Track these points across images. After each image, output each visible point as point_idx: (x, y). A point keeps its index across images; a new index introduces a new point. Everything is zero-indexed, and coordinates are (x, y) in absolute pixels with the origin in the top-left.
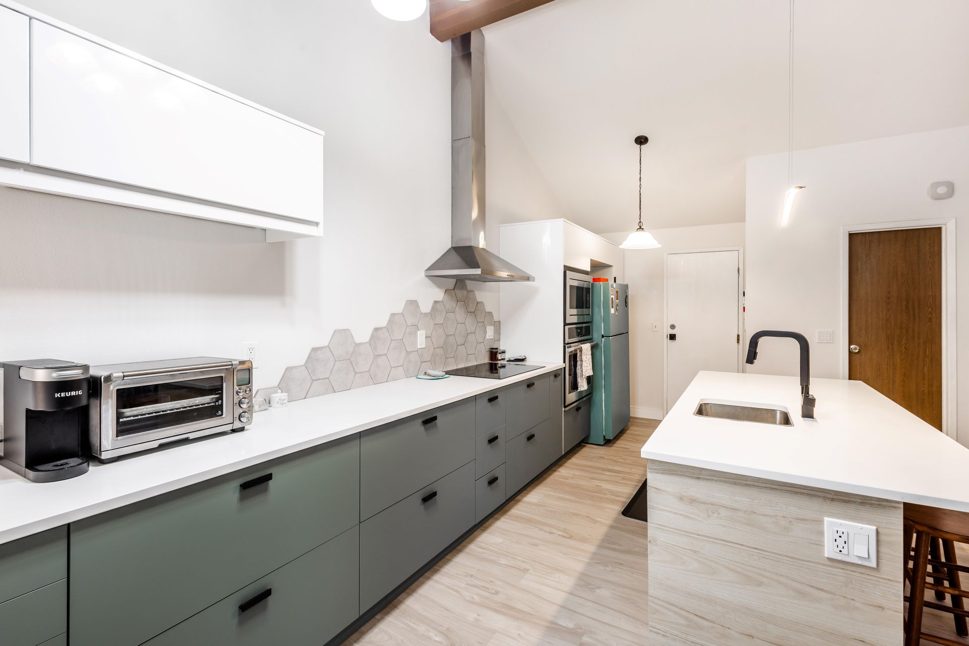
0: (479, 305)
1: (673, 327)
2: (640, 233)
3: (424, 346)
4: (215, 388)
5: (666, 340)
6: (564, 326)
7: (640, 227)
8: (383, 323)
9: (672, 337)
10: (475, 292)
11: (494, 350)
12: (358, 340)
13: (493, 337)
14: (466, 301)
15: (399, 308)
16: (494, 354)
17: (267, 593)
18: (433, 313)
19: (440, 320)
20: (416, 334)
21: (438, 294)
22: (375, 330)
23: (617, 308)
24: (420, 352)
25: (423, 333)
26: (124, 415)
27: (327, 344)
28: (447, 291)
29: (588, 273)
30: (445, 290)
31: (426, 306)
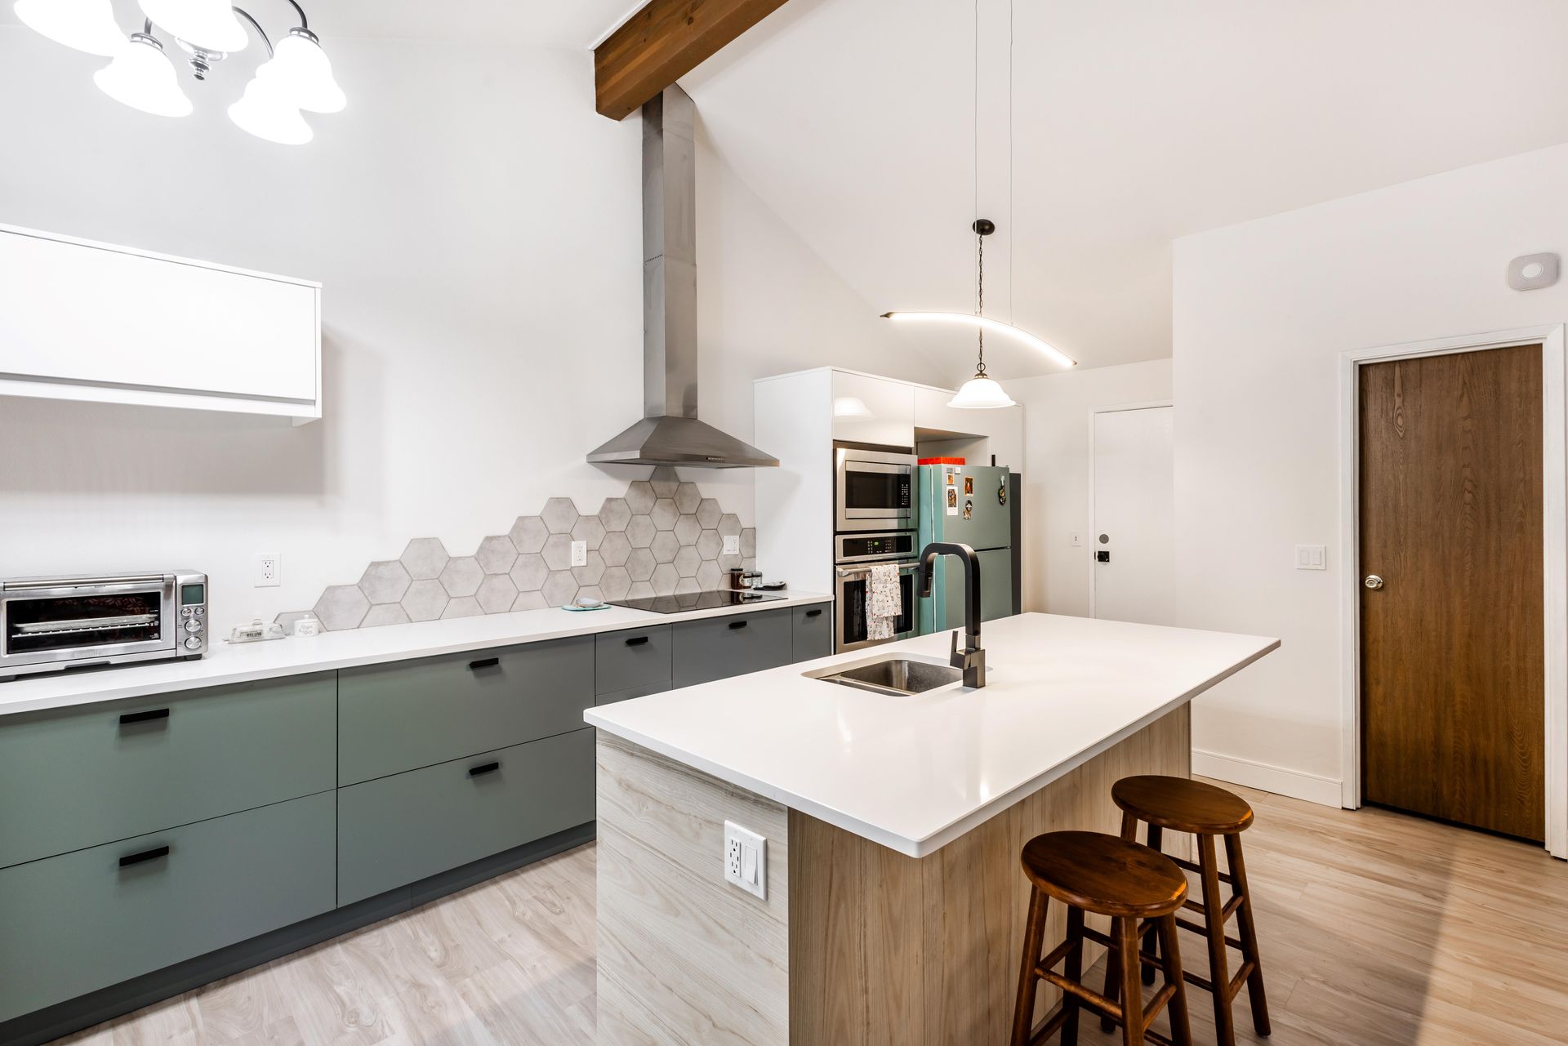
0: (704, 503)
1: (1104, 539)
2: (981, 381)
3: (584, 563)
4: (149, 602)
5: (1093, 562)
6: (834, 536)
7: (981, 371)
8: (504, 528)
9: (1103, 557)
10: (698, 485)
11: (736, 572)
12: (453, 552)
13: (737, 552)
14: (677, 498)
15: (536, 508)
16: (735, 577)
17: (163, 851)
18: (603, 516)
19: (618, 525)
20: (568, 547)
21: (619, 489)
22: (489, 539)
23: (969, 506)
24: (575, 571)
25: (583, 545)
26: (19, 631)
27: (397, 557)
28: (635, 484)
29: (907, 451)
30: (630, 482)
31: (590, 506)
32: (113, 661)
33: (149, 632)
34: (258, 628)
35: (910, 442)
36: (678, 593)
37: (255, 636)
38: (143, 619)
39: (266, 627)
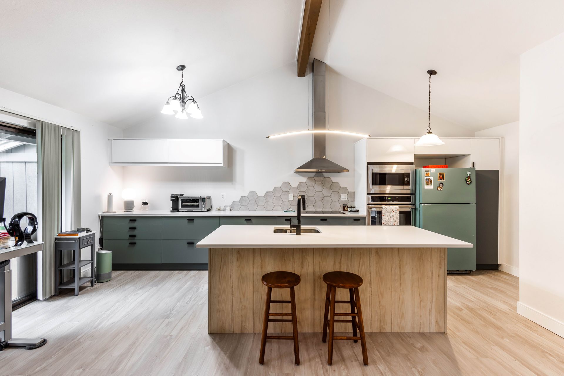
0: (334, 184)
2: (429, 135)
3: (292, 200)
4: (198, 201)
6: (367, 195)
7: (429, 131)
8: (271, 189)
10: (331, 178)
11: (345, 206)
12: (259, 195)
13: (347, 199)
14: (323, 182)
15: (279, 185)
18: (299, 187)
20: (288, 195)
21: (304, 179)
22: (267, 192)
23: (441, 185)
24: (290, 202)
25: (292, 195)
26: (183, 204)
27: (247, 196)
28: (309, 178)
29: (412, 164)
30: (307, 178)
31: (295, 184)
32: (193, 210)
33: (198, 206)
34: (220, 208)
35: (412, 160)
36: (323, 210)
37: (219, 209)
38: (197, 204)
39: (222, 208)
